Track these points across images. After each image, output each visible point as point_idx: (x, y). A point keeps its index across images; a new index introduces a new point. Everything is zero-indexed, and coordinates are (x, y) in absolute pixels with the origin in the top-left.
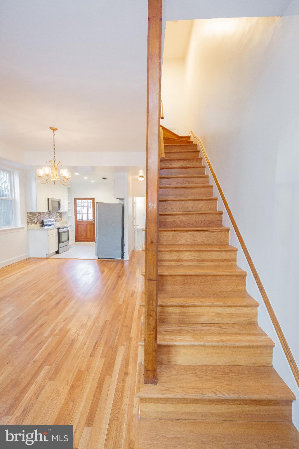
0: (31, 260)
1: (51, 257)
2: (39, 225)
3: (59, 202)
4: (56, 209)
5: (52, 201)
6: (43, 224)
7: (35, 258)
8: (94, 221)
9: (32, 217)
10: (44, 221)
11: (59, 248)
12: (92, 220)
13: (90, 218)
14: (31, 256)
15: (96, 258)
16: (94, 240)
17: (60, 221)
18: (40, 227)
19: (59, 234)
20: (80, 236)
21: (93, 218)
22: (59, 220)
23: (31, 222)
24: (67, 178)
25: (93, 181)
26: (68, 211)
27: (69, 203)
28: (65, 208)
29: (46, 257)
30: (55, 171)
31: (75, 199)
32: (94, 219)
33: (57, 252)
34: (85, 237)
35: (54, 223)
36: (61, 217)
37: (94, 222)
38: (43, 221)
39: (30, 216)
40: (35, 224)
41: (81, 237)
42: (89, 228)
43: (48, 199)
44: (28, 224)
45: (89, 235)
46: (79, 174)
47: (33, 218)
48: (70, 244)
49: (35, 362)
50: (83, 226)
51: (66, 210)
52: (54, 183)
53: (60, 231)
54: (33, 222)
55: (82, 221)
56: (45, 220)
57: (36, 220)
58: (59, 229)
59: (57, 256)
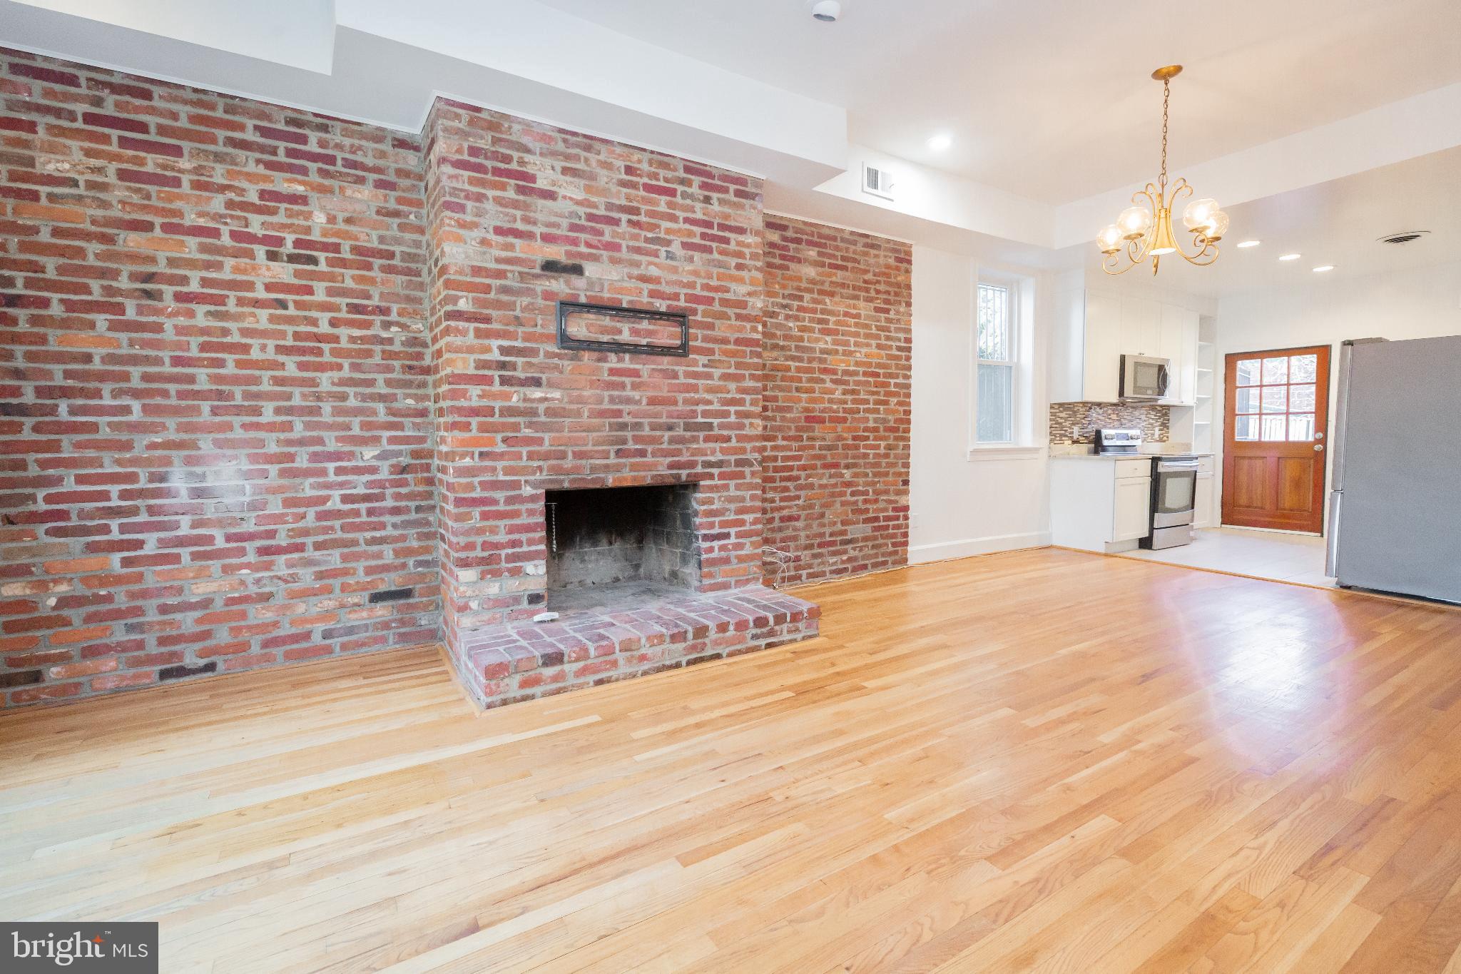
0: (1054, 552)
1: (1121, 555)
2: (1085, 448)
3: (1161, 369)
4: (1150, 394)
5: (1137, 364)
6: (1098, 445)
7: (1065, 549)
8: (1324, 441)
9: (1066, 420)
10: (1103, 435)
11: (1152, 529)
12: (1311, 439)
13: (1302, 430)
14: (1055, 542)
15: (1331, 582)
16: (1315, 524)
17: (1161, 440)
18: (1089, 453)
19: (1157, 481)
20: (1243, 500)
21: (1316, 431)
22: (1156, 436)
23: (1061, 435)
24: (1210, 233)
25: (1328, 268)
26: (1198, 407)
27: (1201, 375)
28: (1182, 389)
29: (1102, 550)
30: (1163, 221)
31: (1231, 360)
32: (1320, 435)
33: (1145, 543)
34: (1268, 506)
35: (1138, 443)
36: (1165, 426)
37: (1318, 447)
38: (1098, 433)
39: (1061, 415)
40: (1074, 442)
41: (1249, 507)
42: (1290, 471)
43: (1123, 358)
44: (1051, 441)
45: (1288, 501)
46: (1256, 243)
47: (1067, 424)
48: (1196, 524)
49: (1068, 788)
50: (1259, 463)
51: (1188, 399)
52: (1154, 269)
53: (1160, 469)
54: (1066, 436)
55: (1259, 445)
56: (1105, 432)
57: (1076, 429)
58: (1155, 460)
59: (1145, 554)
